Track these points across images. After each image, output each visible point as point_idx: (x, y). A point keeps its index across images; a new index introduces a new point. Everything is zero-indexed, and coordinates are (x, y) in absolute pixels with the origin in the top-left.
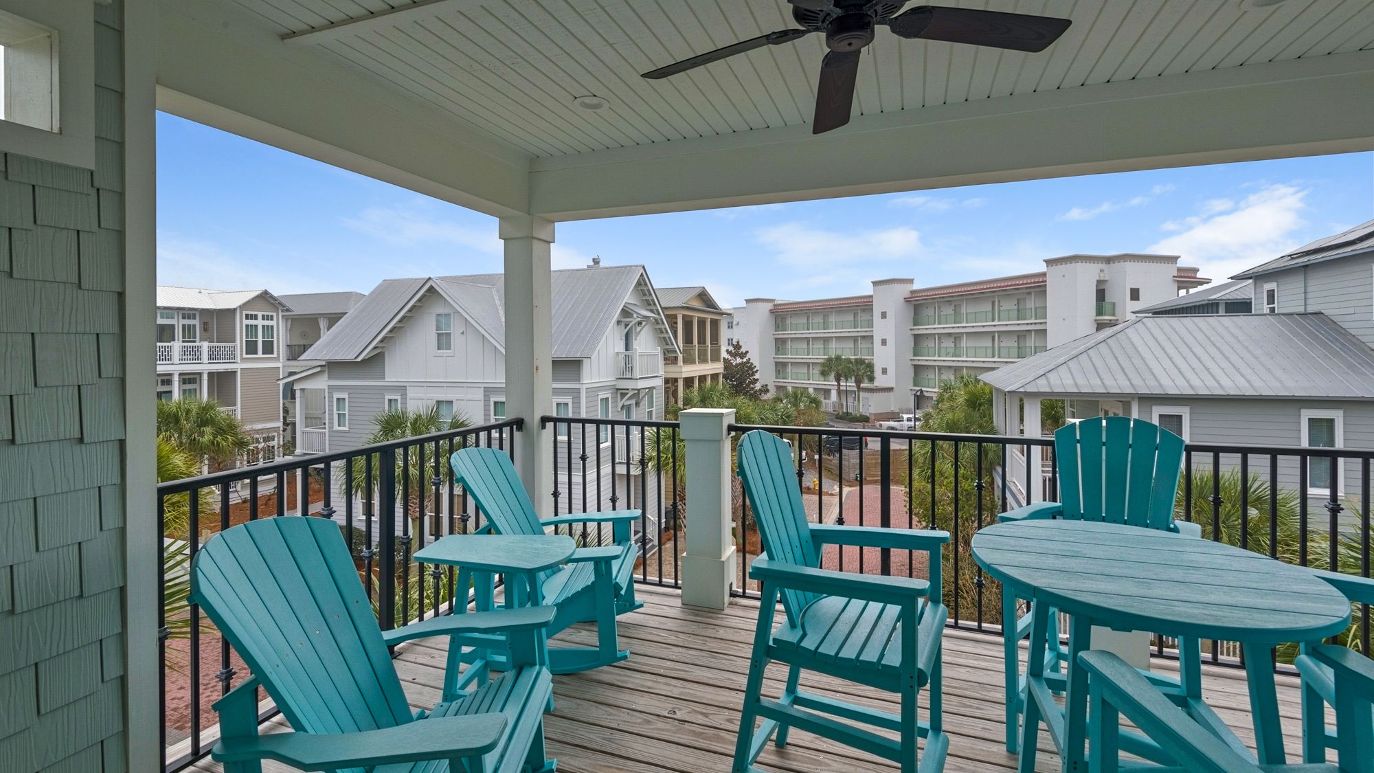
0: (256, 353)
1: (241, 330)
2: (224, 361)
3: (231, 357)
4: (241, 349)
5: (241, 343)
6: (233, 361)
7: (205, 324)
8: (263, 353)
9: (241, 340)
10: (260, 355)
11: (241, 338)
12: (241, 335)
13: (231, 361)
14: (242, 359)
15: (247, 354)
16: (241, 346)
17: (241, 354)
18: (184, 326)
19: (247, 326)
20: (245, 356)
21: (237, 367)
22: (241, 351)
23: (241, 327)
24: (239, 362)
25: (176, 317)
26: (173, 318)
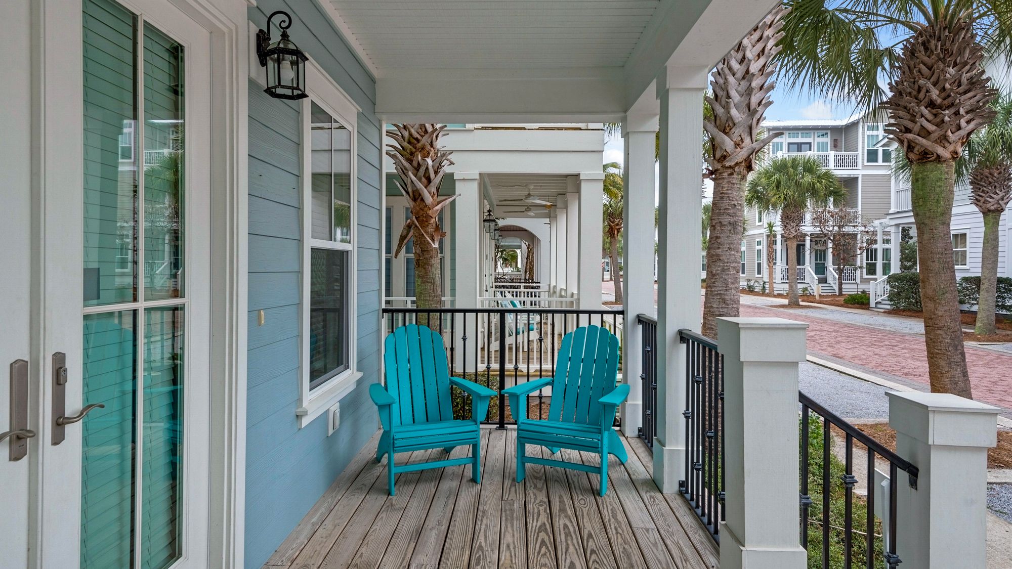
0: (877, 161)
1: (863, 140)
2: (847, 168)
3: (854, 164)
4: (863, 157)
5: (863, 152)
6: (856, 168)
7: (835, 141)
8: (883, 162)
9: (863, 150)
10: (880, 161)
11: (863, 147)
12: (863, 145)
13: (854, 168)
14: (864, 166)
15: (868, 162)
16: (863, 155)
17: (863, 162)
18: (818, 143)
19: (869, 136)
20: (866, 163)
21: (858, 172)
22: (863, 160)
23: (863, 138)
24: (860, 168)
25: (812, 136)
26: (810, 137)
